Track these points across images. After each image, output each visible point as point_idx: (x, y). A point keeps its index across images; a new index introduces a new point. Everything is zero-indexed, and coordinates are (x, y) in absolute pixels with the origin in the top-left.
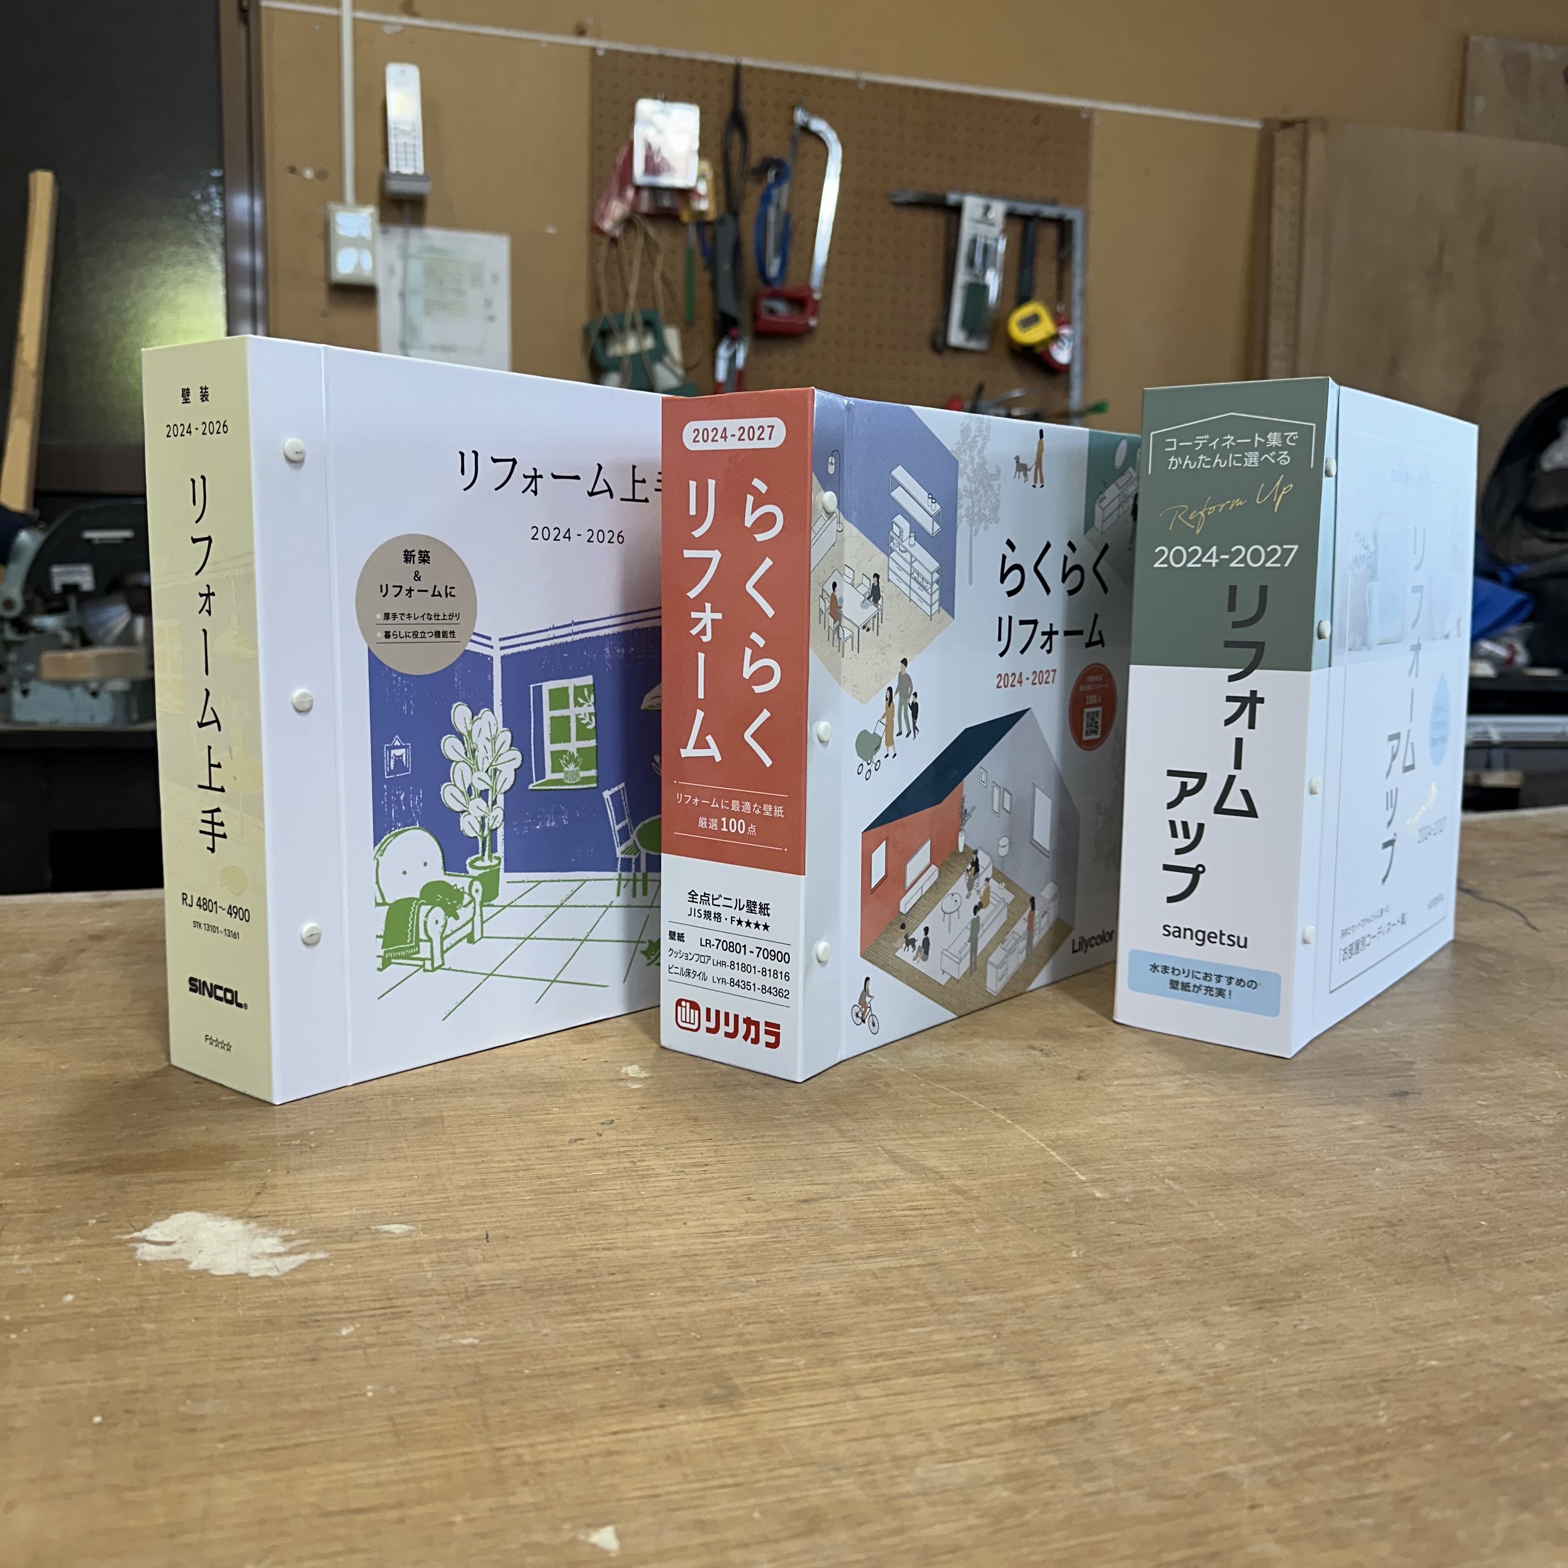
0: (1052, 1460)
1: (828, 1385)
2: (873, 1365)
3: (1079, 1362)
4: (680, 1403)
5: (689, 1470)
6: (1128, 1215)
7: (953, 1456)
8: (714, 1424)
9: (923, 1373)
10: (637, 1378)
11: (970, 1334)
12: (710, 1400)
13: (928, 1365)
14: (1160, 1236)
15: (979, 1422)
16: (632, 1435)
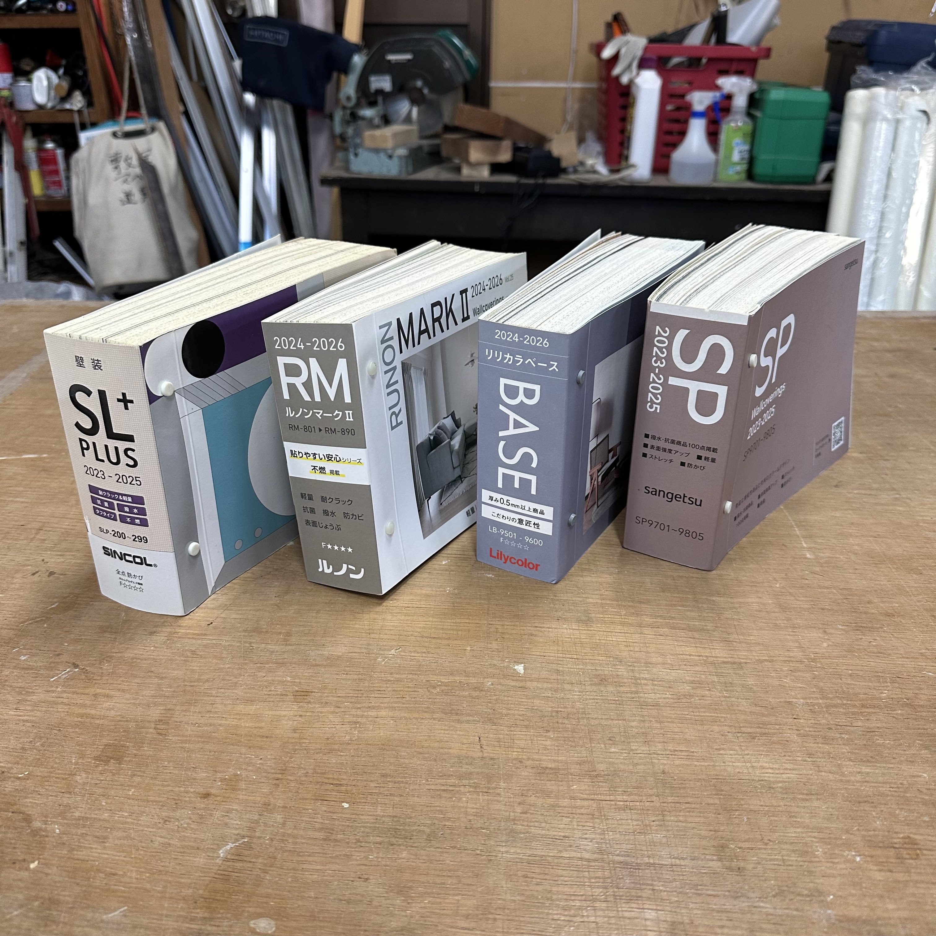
0: (715, 679)
1: (631, 625)
2: (654, 620)
3: (752, 638)
4: (566, 620)
5: (560, 648)
6: (818, 569)
7: (672, 667)
8: (577, 632)
9: (675, 628)
10: (552, 605)
11: (706, 615)
12: (579, 621)
13: (680, 625)
14: (827, 584)
15: (690, 655)
16: (543, 629)
